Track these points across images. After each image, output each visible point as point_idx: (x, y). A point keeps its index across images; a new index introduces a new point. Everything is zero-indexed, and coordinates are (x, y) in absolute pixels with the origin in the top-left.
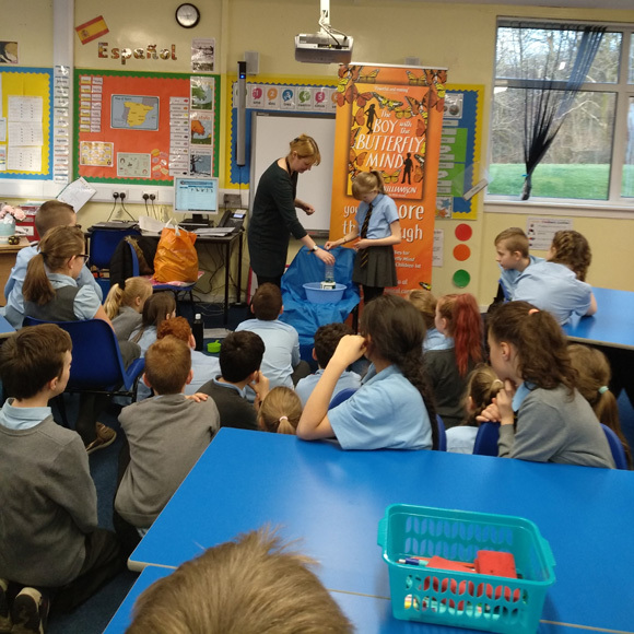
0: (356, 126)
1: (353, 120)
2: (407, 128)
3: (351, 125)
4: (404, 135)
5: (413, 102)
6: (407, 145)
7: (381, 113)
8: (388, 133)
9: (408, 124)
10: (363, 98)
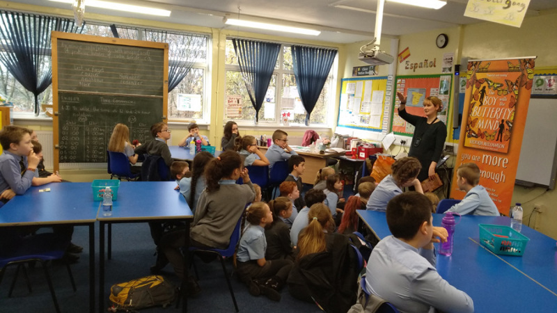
0: (473, 101)
1: (473, 97)
2: (504, 102)
3: (471, 100)
4: (501, 107)
5: (509, 84)
6: (502, 114)
7: (489, 92)
8: (492, 106)
9: (505, 99)
10: (479, 82)
